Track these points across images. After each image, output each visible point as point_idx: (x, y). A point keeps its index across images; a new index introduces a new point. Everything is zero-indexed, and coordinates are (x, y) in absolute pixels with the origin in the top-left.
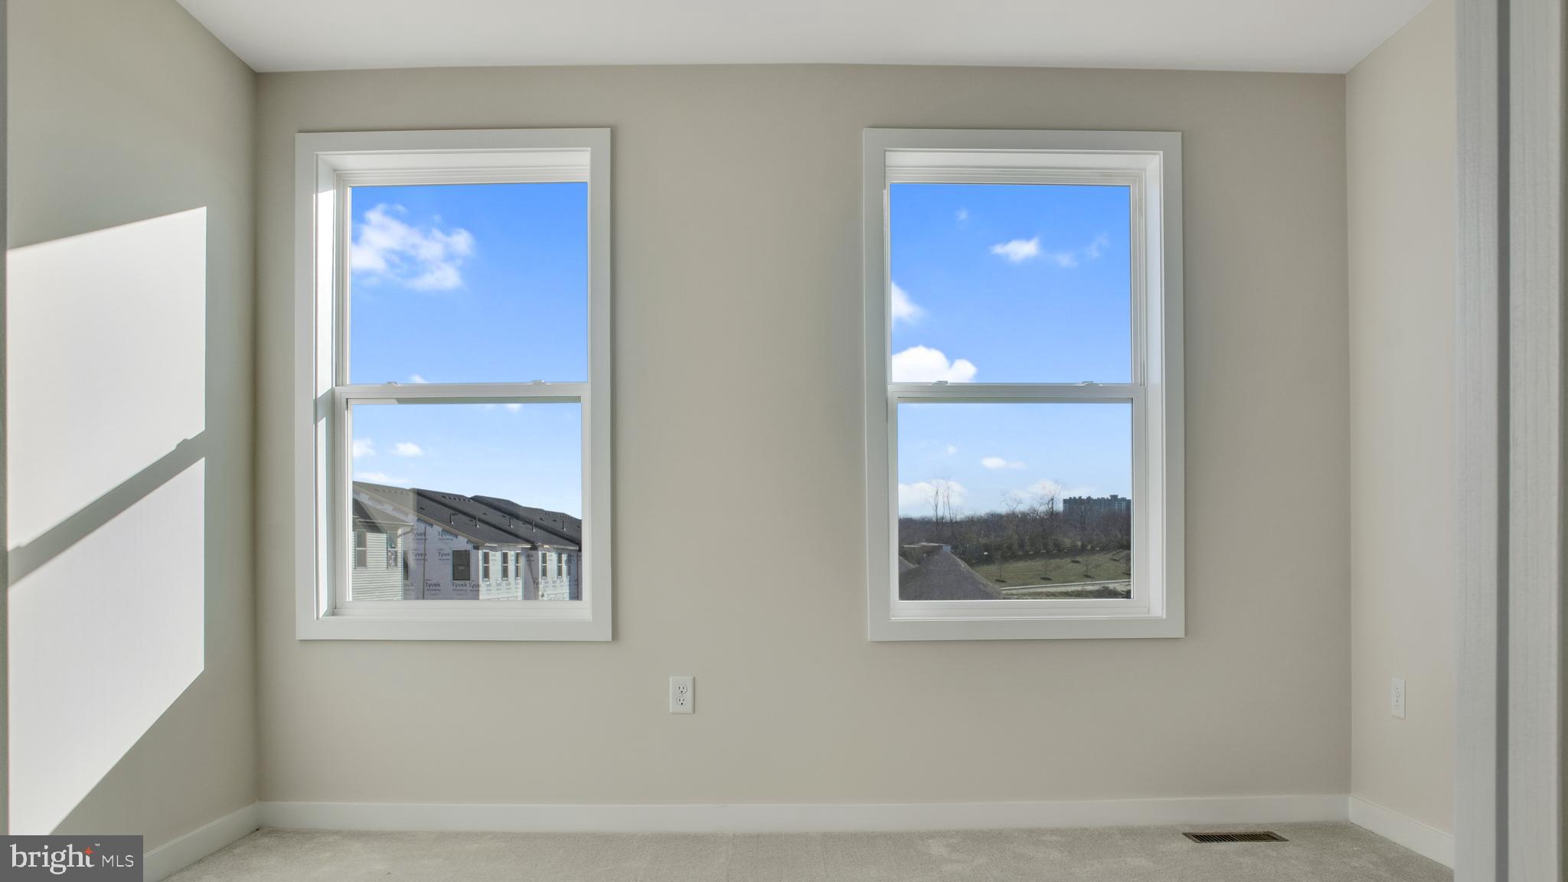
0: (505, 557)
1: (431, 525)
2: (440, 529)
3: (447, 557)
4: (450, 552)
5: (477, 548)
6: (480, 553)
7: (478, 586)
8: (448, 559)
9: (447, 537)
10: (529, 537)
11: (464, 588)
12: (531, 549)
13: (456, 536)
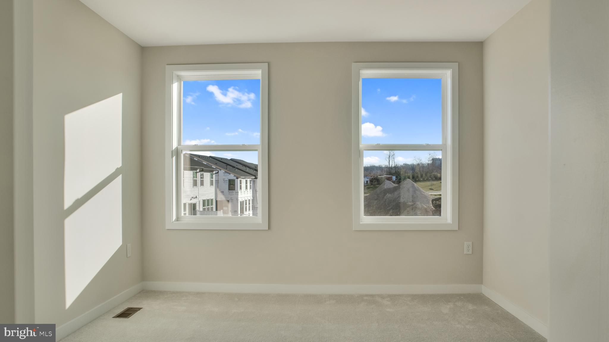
0: (246, 181)
1: (221, 170)
2: (224, 171)
3: (226, 182)
4: (228, 180)
5: (237, 178)
6: (239, 179)
7: (238, 192)
8: (227, 183)
9: (227, 174)
10: (254, 174)
11: (233, 193)
12: (255, 178)
13: (230, 174)
